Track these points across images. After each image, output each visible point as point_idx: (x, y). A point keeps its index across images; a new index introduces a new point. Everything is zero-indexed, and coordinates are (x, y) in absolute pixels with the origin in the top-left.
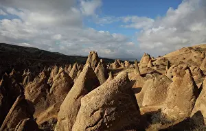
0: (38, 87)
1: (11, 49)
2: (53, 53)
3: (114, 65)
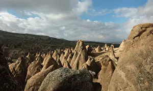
0: (35, 67)
1: (31, 37)
2: (59, 40)
3: (97, 50)
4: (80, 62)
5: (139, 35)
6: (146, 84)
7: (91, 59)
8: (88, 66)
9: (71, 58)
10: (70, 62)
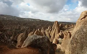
3: (66, 27)
4: (55, 33)
5: (84, 18)
6: (75, 45)
7: (62, 32)
8: (60, 36)
9: (51, 31)
10: (50, 33)
